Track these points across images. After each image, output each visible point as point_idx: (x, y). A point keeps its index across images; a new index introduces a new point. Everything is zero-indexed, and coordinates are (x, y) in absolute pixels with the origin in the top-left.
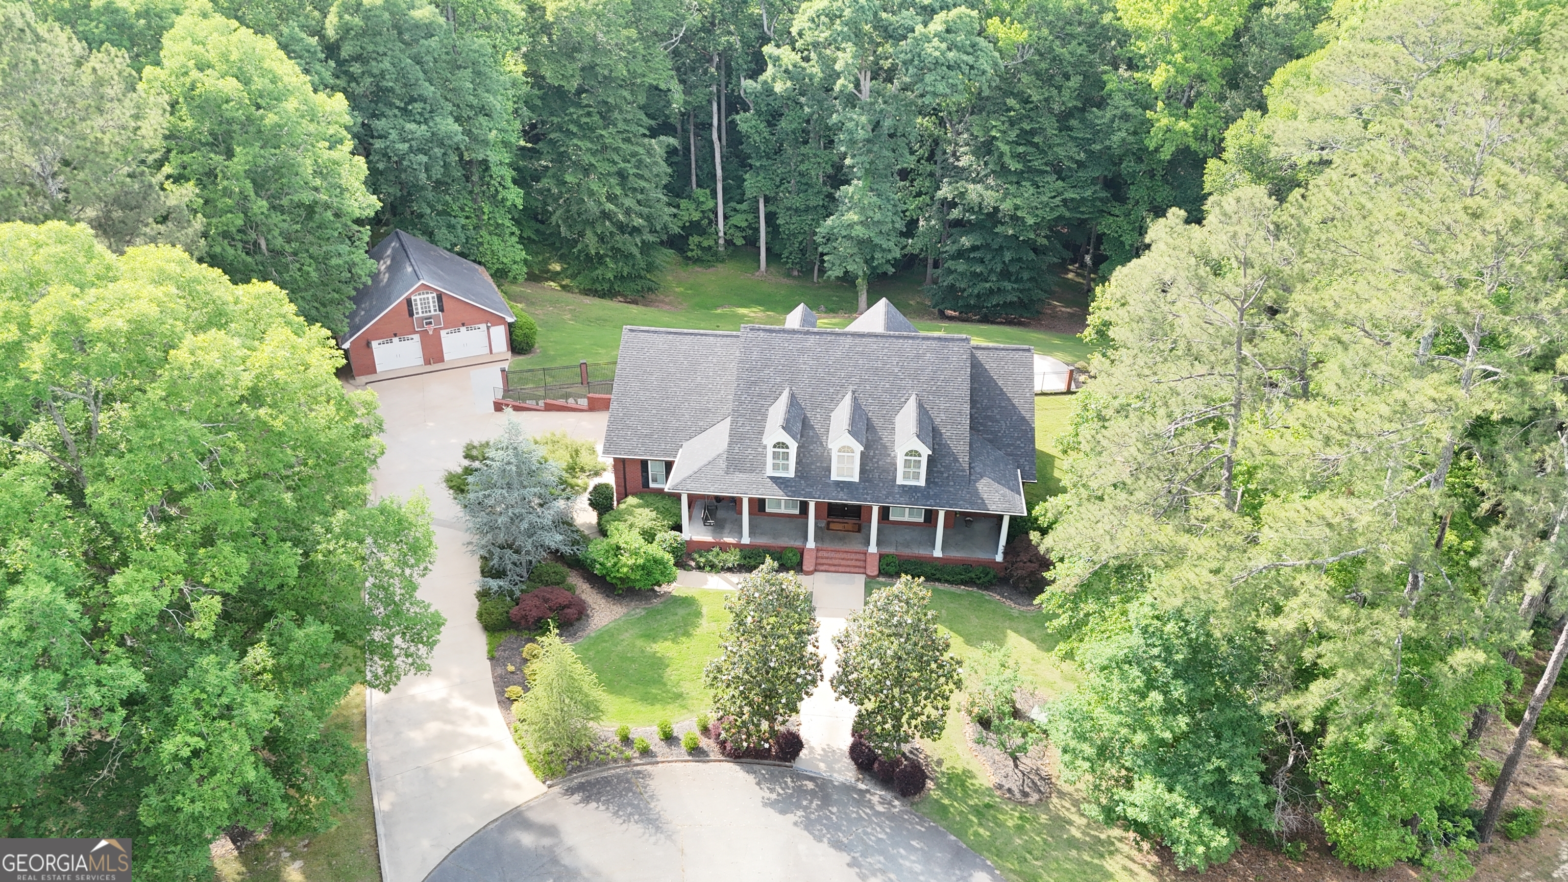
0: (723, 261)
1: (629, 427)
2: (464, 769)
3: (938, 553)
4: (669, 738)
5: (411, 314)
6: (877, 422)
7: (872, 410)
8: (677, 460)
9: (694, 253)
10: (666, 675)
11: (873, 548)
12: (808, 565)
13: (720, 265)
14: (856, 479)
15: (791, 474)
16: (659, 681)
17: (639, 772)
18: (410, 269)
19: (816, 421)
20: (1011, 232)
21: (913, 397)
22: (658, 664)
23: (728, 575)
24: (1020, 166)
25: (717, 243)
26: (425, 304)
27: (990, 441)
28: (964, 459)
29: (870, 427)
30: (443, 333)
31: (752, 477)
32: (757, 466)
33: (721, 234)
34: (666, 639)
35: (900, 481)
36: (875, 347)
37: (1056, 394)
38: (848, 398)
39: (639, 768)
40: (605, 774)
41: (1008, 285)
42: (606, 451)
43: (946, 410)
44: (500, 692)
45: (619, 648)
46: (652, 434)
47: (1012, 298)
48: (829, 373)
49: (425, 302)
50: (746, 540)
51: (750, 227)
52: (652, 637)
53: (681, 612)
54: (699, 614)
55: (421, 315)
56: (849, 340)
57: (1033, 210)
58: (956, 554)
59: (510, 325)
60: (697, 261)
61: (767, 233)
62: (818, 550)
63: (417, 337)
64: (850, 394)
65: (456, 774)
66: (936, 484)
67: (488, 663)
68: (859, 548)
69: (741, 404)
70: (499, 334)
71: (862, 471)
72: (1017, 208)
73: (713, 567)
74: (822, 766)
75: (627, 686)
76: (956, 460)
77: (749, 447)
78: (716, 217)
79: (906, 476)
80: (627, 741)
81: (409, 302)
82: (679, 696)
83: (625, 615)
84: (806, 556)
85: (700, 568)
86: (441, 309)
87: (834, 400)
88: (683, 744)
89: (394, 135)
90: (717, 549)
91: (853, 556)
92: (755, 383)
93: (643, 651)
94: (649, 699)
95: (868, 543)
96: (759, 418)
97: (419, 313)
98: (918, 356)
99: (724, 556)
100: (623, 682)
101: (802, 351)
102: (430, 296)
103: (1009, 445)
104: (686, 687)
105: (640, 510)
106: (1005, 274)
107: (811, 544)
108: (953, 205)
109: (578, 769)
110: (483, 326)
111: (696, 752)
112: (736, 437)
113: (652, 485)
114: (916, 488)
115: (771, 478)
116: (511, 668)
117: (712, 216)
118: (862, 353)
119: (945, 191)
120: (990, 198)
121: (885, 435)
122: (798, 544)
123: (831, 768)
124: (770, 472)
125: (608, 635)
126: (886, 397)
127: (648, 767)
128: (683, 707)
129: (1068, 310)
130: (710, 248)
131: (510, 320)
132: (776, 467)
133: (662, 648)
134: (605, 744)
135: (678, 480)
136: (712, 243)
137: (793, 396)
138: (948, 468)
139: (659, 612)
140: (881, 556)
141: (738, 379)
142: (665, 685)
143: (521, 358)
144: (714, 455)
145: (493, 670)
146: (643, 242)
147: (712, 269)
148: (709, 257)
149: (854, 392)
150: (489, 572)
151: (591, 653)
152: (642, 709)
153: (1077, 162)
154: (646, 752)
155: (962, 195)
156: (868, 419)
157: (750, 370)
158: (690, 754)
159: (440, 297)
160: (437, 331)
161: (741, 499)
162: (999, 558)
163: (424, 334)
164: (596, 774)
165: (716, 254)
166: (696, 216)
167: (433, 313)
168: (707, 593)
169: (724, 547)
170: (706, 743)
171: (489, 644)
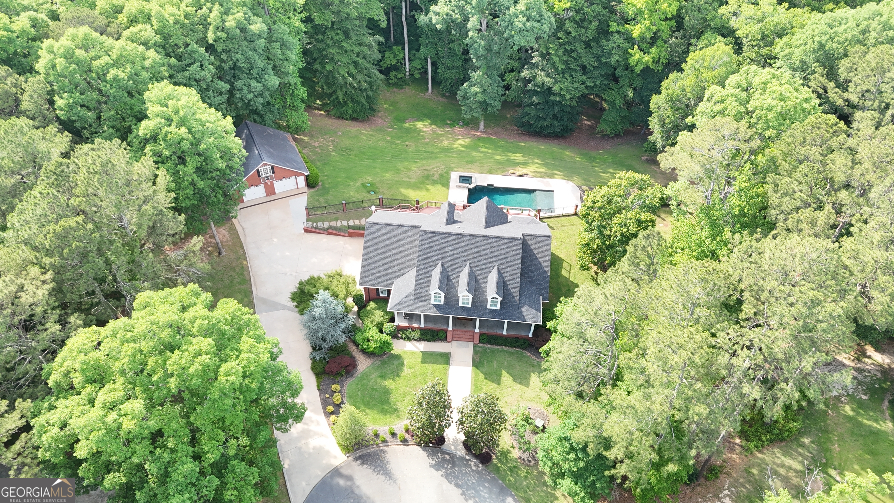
0: (408, 85)
1: (370, 272)
2: (314, 448)
3: (505, 333)
4: (393, 435)
5: (259, 176)
6: (480, 279)
7: (477, 272)
8: (392, 289)
9: (393, 81)
10: (390, 398)
11: (477, 330)
12: (449, 338)
13: (407, 87)
14: (470, 305)
15: (442, 303)
16: (388, 402)
17: (382, 450)
18: (257, 152)
19: (453, 278)
20: (558, 99)
21: (496, 268)
22: (387, 392)
23: (415, 342)
24: (563, 67)
25: (405, 75)
26: (265, 170)
27: (530, 282)
28: (517, 297)
29: (477, 281)
30: (274, 182)
31: (425, 304)
32: (427, 298)
33: (408, 70)
34: (390, 379)
35: (489, 307)
36: (480, 242)
37: (569, 216)
38: (467, 267)
39: (381, 448)
40: (369, 451)
41: (556, 123)
42: (361, 284)
43: (510, 274)
44: (324, 408)
45: (371, 383)
46: (381, 276)
47: (558, 130)
48: (459, 254)
49: (266, 170)
50: (422, 326)
51: (423, 67)
52: (383, 377)
53: (396, 363)
54: (403, 364)
55: (264, 176)
56: (468, 238)
57: (569, 91)
58: (513, 333)
59: (307, 176)
60: (395, 85)
61: (432, 71)
62: (453, 330)
63: (262, 185)
64: (468, 265)
65: (311, 451)
66: (504, 308)
67: (318, 392)
68: (471, 329)
69: (420, 268)
70: (301, 180)
71: (473, 302)
72: (561, 89)
73: (409, 339)
74: (453, 447)
75: (375, 405)
76: (513, 297)
77: (424, 289)
78: (405, 61)
79: (491, 305)
80: (377, 435)
81: (258, 171)
82: (396, 410)
83: (372, 363)
84: (448, 334)
85: (403, 339)
86: (273, 172)
87: (461, 268)
88: (398, 437)
89: (245, 91)
90: (410, 330)
91: (468, 334)
92: (426, 259)
93: (380, 385)
94: (384, 412)
95: (475, 327)
96: (428, 276)
97: (263, 175)
98: (499, 247)
99: (413, 333)
100: (373, 403)
101: (447, 243)
102: (268, 167)
103: (538, 284)
104: (399, 405)
105: (376, 312)
106: (555, 117)
107: (450, 328)
108: (529, 81)
109: (359, 449)
110: (294, 177)
111: (404, 441)
112: (418, 285)
113: (381, 295)
114: (496, 311)
115: (433, 304)
116: (327, 396)
117: (402, 62)
118: (474, 245)
119: (525, 73)
120: (548, 81)
121: (482, 284)
122: (444, 327)
123: (456, 449)
124: (433, 302)
125: (366, 375)
126: (484, 267)
127: (385, 448)
128: (398, 416)
129: (589, 123)
130: (401, 78)
131: (306, 174)
132: (435, 301)
133: (388, 383)
134: (368, 437)
135: (393, 305)
136: (403, 76)
137: (443, 266)
138: (510, 301)
139: (386, 363)
140: (481, 334)
141: (419, 256)
142: (390, 404)
143: (313, 190)
144: (408, 292)
145: (320, 396)
146: (367, 95)
147: (403, 90)
148: (400, 84)
149: (470, 264)
150: (314, 348)
151: (359, 386)
152: (382, 417)
153: (593, 67)
154: (385, 441)
155: (535, 77)
156: (476, 277)
157: (424, 252)
158: (401, 442)
159: (272, 167)
160: (272, 183)
161: (420, 315)
162: (531, 336)
163: (266, 185)
164: (366, 451)
165: (404, 81)
166: (394, 62)
167: (270, 174)
168: (406, 352)
169: (413, 329)
170: (407, 436)
171: (317, 382)
